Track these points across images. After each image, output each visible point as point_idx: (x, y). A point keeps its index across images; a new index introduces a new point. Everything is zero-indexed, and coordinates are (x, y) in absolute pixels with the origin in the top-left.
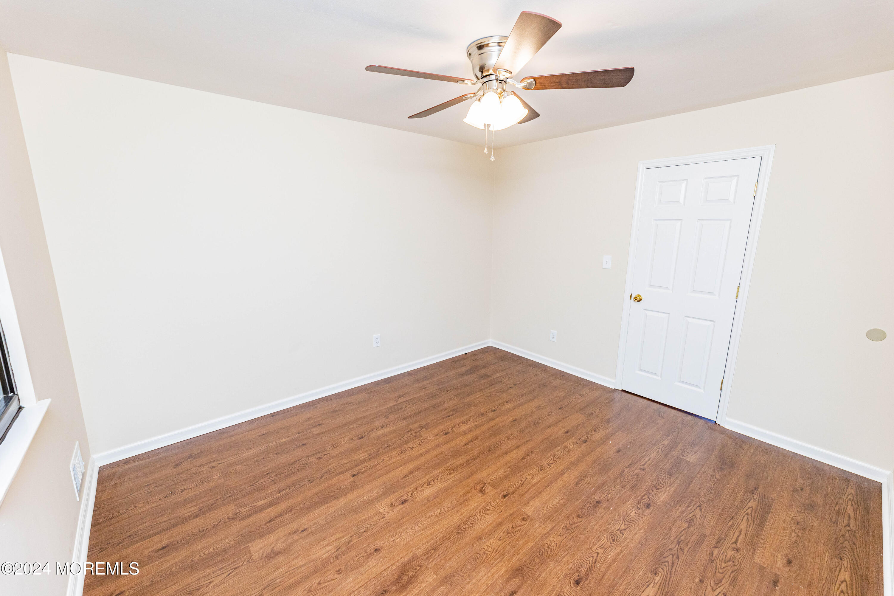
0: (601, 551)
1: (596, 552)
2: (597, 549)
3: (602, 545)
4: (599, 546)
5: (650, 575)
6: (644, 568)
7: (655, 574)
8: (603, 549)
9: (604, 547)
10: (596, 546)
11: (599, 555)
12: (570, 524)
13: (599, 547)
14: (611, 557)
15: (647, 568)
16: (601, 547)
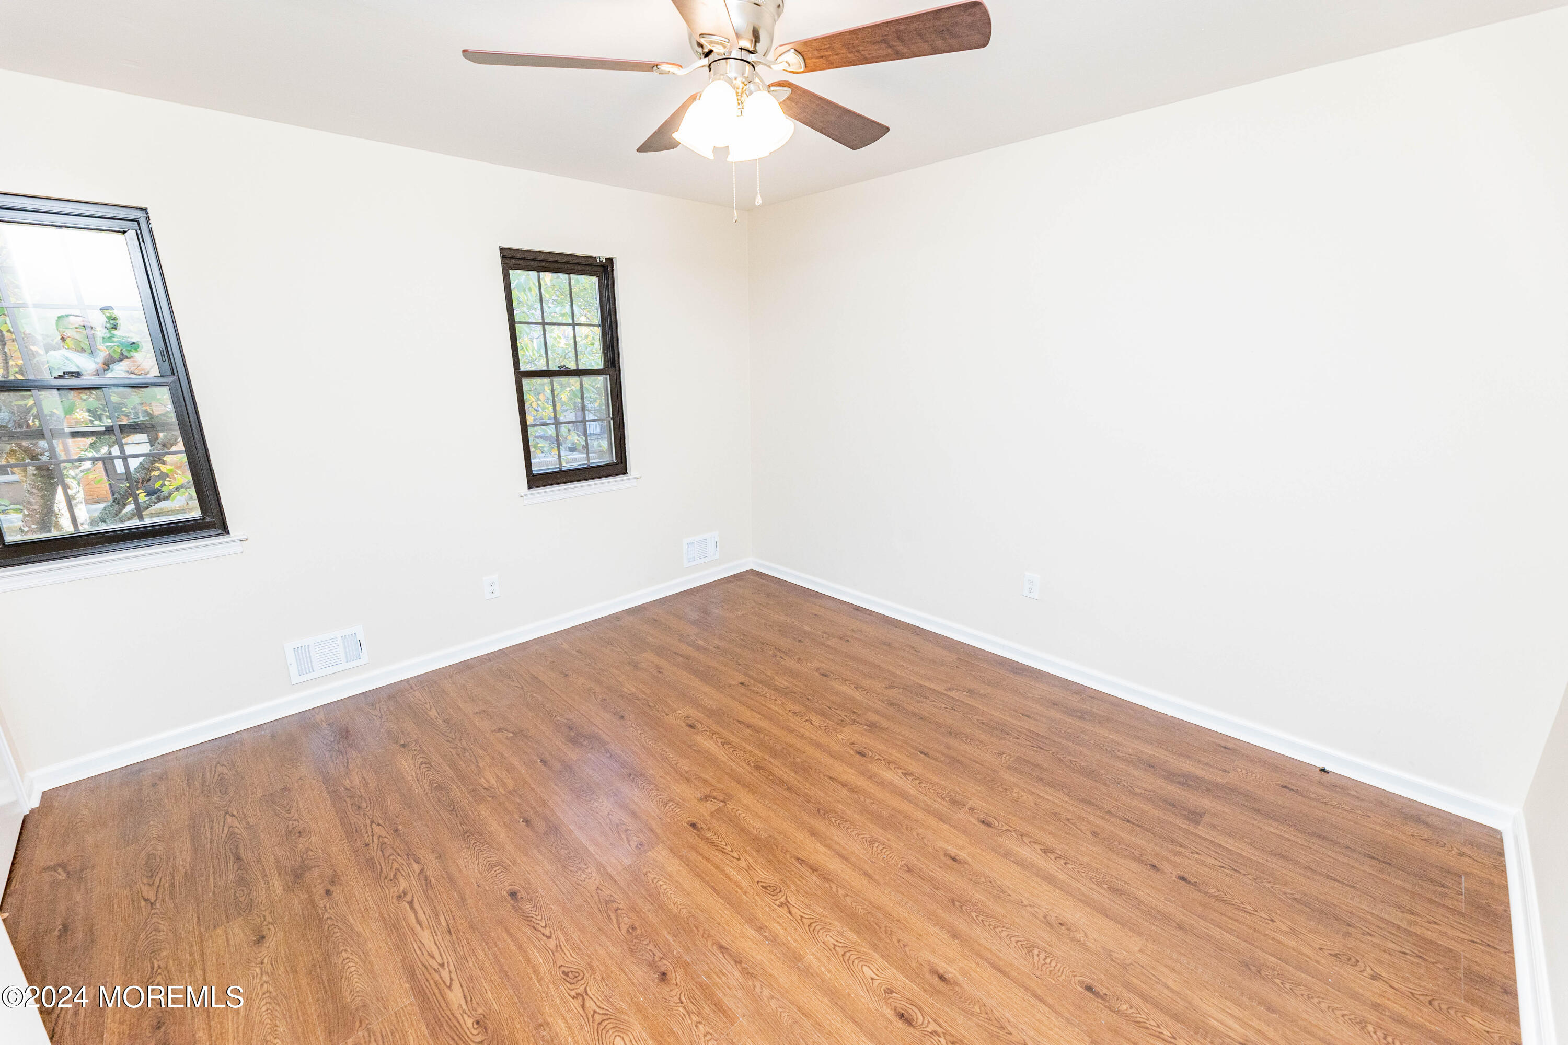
0: (552, 944)
1: (553, 935)
2: (557, 938)
3: (563, 951)
4: (562, 944)
5: (480, 1011)
6: (497, 1008)
7: (478, 1023)
8: (554, 949)
9: (557, 951)
10: (562, 939)
11: (545, 938)
12: (618, 909)
13: (559, 943)
14: (536, 956)
15: (494, 1012)
16: (558, 947)
